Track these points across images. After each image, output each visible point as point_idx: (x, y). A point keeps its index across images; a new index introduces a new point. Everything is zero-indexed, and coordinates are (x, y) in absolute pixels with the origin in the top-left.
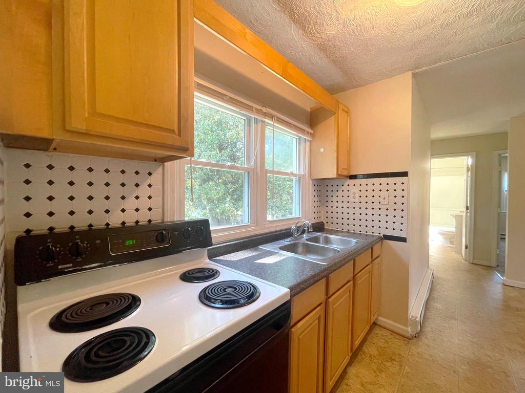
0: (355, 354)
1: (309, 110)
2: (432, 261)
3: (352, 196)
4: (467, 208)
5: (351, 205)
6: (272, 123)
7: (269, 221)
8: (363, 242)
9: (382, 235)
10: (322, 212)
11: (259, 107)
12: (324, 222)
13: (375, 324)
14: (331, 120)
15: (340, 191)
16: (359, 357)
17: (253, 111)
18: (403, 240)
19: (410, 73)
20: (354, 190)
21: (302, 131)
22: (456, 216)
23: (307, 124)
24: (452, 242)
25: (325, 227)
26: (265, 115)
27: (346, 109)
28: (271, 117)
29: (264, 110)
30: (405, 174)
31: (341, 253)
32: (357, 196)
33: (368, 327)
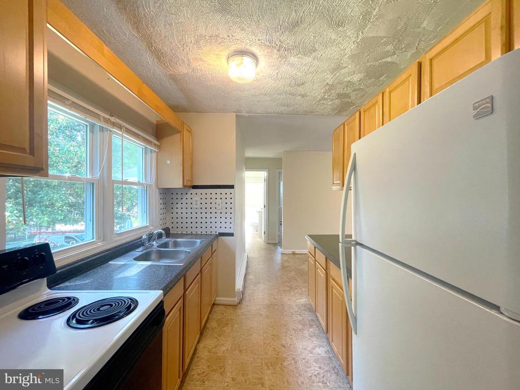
0: (202, 332)
1: (155, 122)
2: (247, 246)
3: (194, 203)
4: (265, 207)
5: (194, 211)
6: (121, 133)
7: (116, 234)
8: (206, 241)
9: (217, 233)
10: (168, 218)
11: (107, 117)
12: (169, 227)
13: (214, 304)
14: (177, 137)
15: (184, 199)
16: (205, 333)
17: (100, 120)
18: (232, 235)
19: (235, 114)
20: (196, 198)
21: (149, 142)
22: (259, 212)
23: (153, 135)
24: (257, 231)
25: (171, 232)
26: (114, 124)
27: (189, 130)
28: (120, 127)
29: (113, 119)
30: (232, 187)
31: (191, 253)
32: (199, 203)
33: (210, 308)
